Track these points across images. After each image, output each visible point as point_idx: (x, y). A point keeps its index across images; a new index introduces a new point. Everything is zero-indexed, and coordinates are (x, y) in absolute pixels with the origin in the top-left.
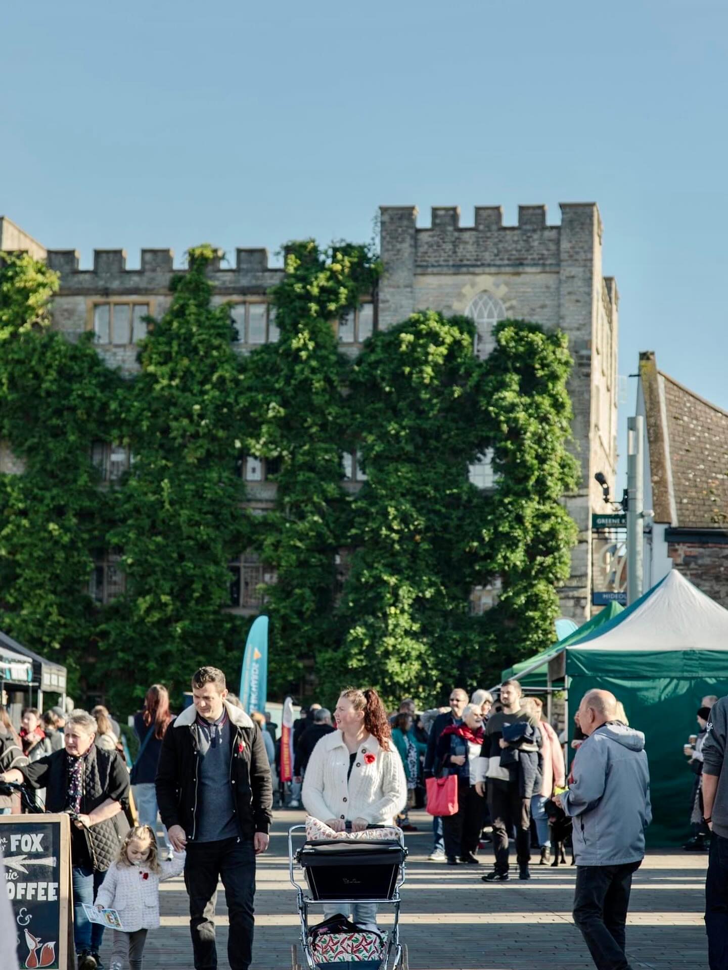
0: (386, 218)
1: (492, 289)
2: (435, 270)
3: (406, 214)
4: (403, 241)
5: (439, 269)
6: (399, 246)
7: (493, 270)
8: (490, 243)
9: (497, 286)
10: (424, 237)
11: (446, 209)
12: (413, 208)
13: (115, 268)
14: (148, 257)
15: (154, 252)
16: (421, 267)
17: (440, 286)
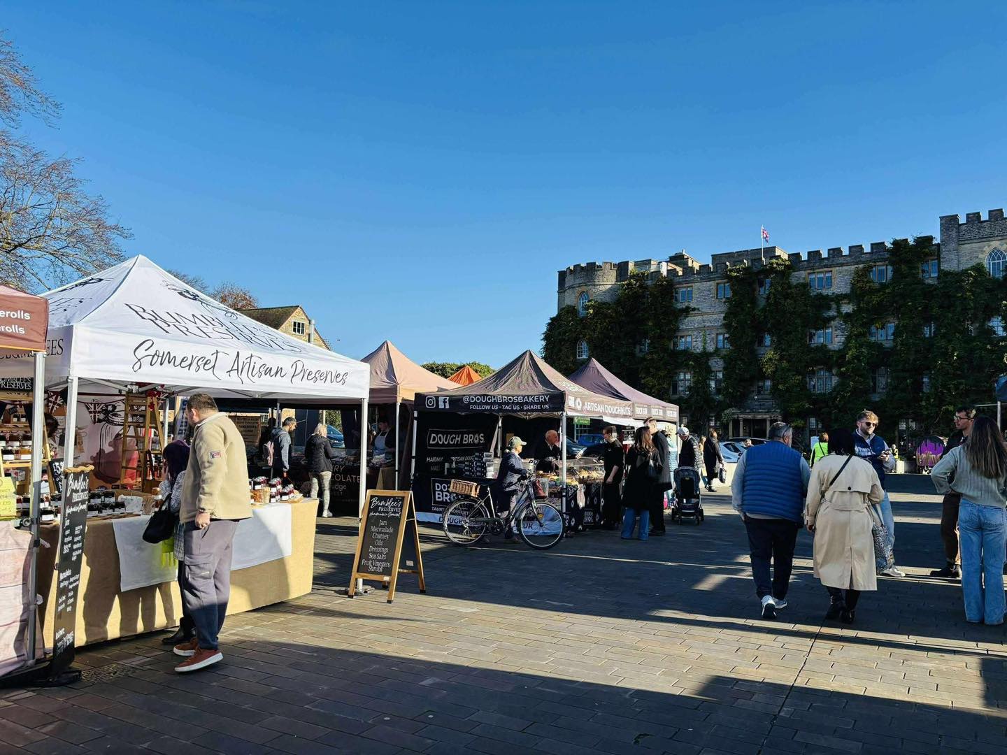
0: (943, 221)
1: (999, 247)
2: (969, 242)
3: (954, 218)
4: (953, 230)
5: (970, 241)
6: (950, 233)
7: (1000, 238)
8: (997, 226)
9: (1002, 245)
10: (963, 228)
11: (974, 214)
12: (957, 215)
13: (818, 257)
14: (831, 251)
15: (833, 250)
16: (961, 241)
17: (972, 249)
